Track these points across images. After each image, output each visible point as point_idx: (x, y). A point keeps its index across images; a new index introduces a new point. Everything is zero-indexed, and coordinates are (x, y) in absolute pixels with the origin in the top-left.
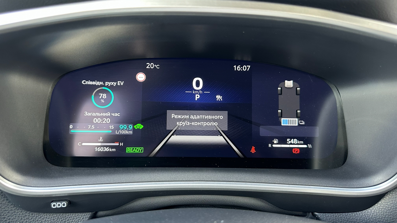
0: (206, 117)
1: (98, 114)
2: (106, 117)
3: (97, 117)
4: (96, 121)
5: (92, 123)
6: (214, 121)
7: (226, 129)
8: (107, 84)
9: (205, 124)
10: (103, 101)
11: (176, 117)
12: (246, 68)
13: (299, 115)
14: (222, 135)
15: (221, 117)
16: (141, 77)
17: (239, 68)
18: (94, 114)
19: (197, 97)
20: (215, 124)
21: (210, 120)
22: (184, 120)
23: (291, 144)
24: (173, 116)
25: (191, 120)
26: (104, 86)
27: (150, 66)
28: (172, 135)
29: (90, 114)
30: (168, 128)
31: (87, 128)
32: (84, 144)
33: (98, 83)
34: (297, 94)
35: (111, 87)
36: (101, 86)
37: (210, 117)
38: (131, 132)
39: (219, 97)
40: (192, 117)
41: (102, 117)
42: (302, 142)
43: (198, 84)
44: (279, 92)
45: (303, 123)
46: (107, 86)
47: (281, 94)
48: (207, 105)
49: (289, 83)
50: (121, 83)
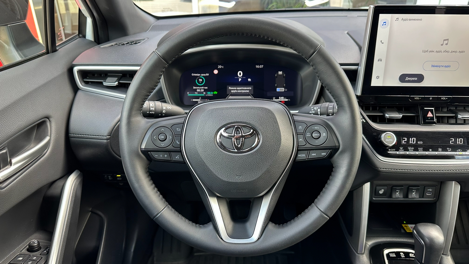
0: (244, 88)
1: (199, 88)
2: (202, 89)
3: (198, 89)
4: (198, 90)
5: (196, 91)
6: (247, 90)
7: (253, 93)
8: (202, 75)
9: (243, 91)
10: (200, 82)
11: (231, 88)
12: (262, 66)
13: (284, 87)
14: (250, 96)
15: (251, 88)
16: (216, 72)
17: (258, 67)
18: (197, 88)
19: (240, 80)
20: (248, 91)
21: (245, 90)
22: (234, 90)
23: (281, 99)
24: (230, 88)
25: (237, 90)
26: (201, 76)
27: (220, 67)
28: (230, 96)
29: (195, 88)
30: (228, 93)
31: (194, 94)
32: (194, 100)
33: (199, 75)
34: (284, 77)
35: (204, 76)
36: (200, 76)
37: (245, 88)
38: (212, 95)
39: (249, 80)
40: (238, 88)
41: (200, 89)
42: (286, 98)
43: (240, 74)
44: (276, 77)
45: (286, 90)
46: (202, 76)
47: (277, 77)
48: (244, 83)
49: (280, 73)
50: (207, 75)
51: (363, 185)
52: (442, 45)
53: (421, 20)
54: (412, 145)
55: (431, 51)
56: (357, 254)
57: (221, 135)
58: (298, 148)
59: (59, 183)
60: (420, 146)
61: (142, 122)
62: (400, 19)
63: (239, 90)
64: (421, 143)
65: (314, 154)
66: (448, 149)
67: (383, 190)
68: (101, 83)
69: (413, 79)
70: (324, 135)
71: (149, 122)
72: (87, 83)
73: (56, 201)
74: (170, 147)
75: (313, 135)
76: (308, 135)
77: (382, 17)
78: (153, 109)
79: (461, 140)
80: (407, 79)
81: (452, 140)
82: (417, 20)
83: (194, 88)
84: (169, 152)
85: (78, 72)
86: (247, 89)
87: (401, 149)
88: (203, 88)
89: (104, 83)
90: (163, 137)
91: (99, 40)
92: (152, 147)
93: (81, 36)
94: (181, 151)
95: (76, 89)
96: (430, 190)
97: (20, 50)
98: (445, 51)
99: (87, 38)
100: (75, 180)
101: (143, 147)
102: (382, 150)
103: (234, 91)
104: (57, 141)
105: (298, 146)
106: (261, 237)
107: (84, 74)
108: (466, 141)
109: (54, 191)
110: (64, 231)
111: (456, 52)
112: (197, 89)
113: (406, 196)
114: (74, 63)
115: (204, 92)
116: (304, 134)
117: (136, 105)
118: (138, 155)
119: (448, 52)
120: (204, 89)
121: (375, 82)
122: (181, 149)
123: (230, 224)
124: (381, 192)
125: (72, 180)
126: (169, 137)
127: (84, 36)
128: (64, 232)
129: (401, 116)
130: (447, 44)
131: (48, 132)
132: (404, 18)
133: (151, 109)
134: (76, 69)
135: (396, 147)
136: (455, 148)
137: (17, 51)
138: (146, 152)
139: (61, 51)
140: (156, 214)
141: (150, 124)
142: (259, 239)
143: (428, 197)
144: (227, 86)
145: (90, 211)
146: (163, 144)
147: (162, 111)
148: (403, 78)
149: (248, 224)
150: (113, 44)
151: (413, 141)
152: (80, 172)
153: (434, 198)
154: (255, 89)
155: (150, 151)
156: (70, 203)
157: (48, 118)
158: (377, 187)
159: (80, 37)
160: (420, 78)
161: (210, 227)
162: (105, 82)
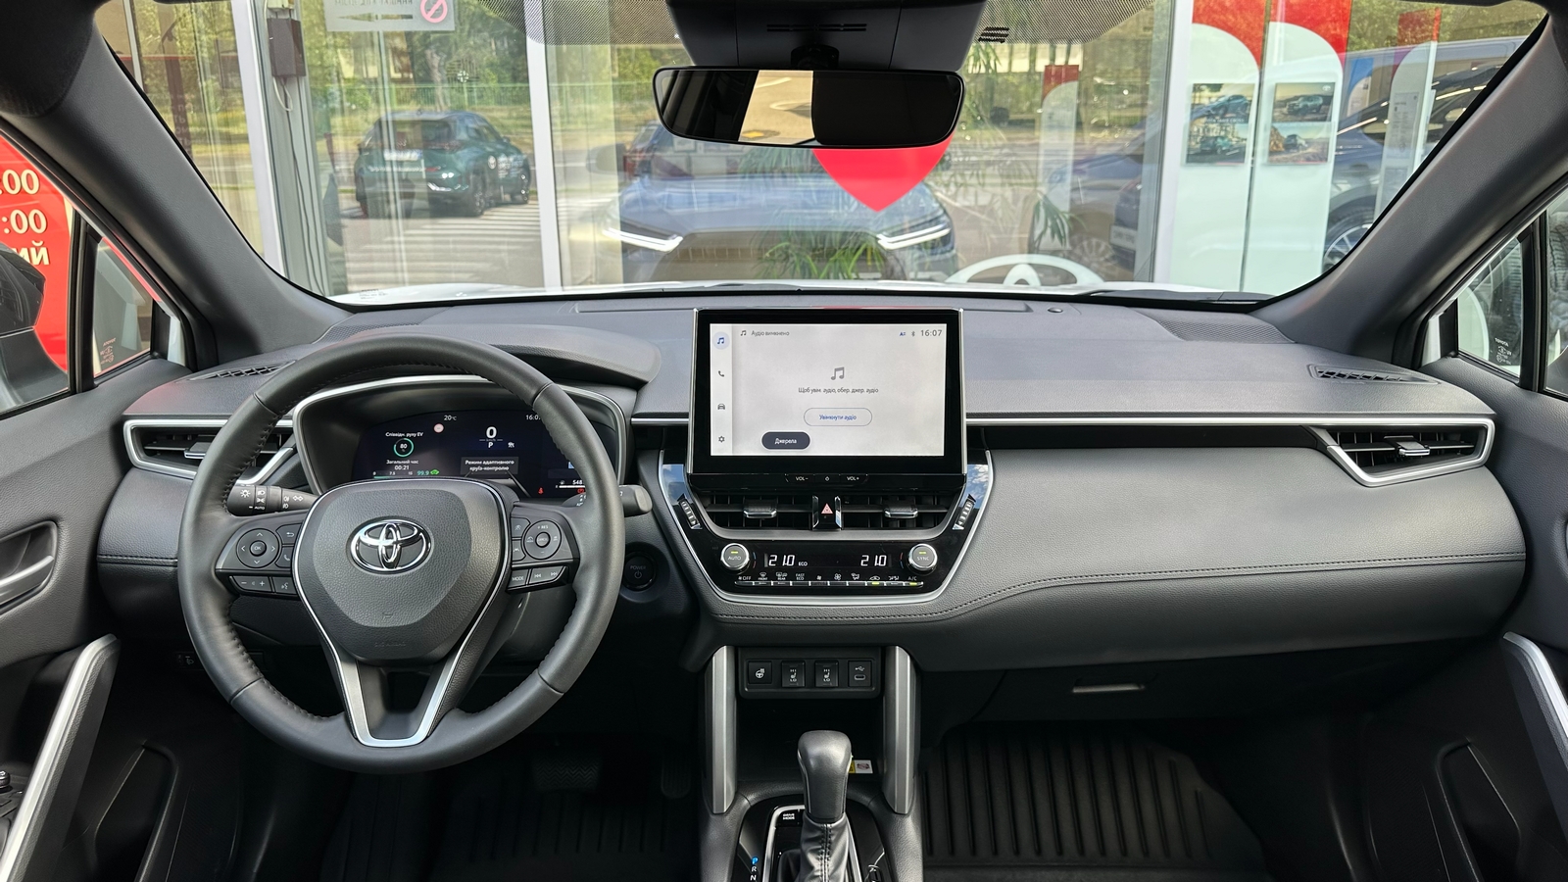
0: (498, 463)
1: (400, 462)
2: (407, 464)
3: (398, 465)
4: (397, 468)
5: (393, 470)
6: (505, 465)
7: (517, 473)
8: (408, 435)
9: (496, 469)
10: (404, 450)
11: (470, 463)
12: (538, 417)
14: (511, 478)
15: (513, 462)
16: (439, 428)
17: (530, 417)
18: (396, 462)
19: (491, 444)
20: (507, 468)
21: (501, 466)
22: (476, 466)
23: (576, 485)
24: (467, 462)
25: (483, 466)
26: (405, 437)
27: (448, 418)
29: (391, 463)
30: (461, 473)
31: (389, 475)
33: (400, 435)
35: (411, 438)
36: (402, 437)
37: (502, 462)
39: (511, 444)
40: (484, 463)
41: (403, 465)
43: (491, 433)
46: (408, 437)
48: (499, 452)
50: (420, 434)
51: (712, 657)
52: (833, 378)
53: (788, 334)
54: (786, 569)
55: (815, 390)
56: (710, 813)
57: (359, 541)
58: (511, 564)
59: (66, 657)
60: (801, 570)
61: (222, 519)
62: (749, 333)
63: (487, 466)
64: (806, 564)
65: (537, 576)
66: (853, 575)
67: (762, 670)
68: (182, 453)
69: (789, 441)
70: (555, 539)
71: (237, 520)
72: (151, 454)
73: (55, 691)
74: (272, 567)
76: (529, 540)
77: (716, 330)
78: (262, 501)
79: (883, 558)
80: (778, 441)
81: (865, 558)
82: (781, 334)
83: (389, 462)
84: (268, 575)
85: (132, 431)
86: (503, 465)
87: (763, 575)
88: (408, 462)
89: (186, 454)
90: (259, 548)
91: (196, 361)
92: (238, 566)
93: (156, 354)
94: (291, 576)
95: (125, 465)
96: (861, 669)
97: (16, 387)
98: (841, 390)
99: (170, 357)
100: (101, 650)
101: (220, 566)
102: (727, 579)
103: (477, 469)
104: (69, 568)
105: (512, 561)
106: (432, 732)
107: (145, 436)
108: (890, 561)
109: (51, 673)
110: (63, 745)
111: (862, 391)
112: (394, 465)
113: (812, 683)
114: (126, 413)
115: (410, 470)
116: (523, 539)
117: (214, 490)
118: (209, 581)
119: (847, 391)
120: (410, 464)
121: (718, 449)
122: (291, 571)
123: (378, 707)
124: (760, 675)
125: (92, 653)
126: (272, 549)
127: (164, 356)
128: (62, 748)
129: (774, 513)
130: (842, 377)
131: (51, 549)
132: (756, 331)
133: (259, 500)
134: (129, 425)
135: (752, 570)
136: (870, 571)
137: (9, 389)
138: (224, 577)
139: (104, 389)
140: (234, 691)
141: (237, 524)
142: (427, 737)
143: (859, 685)
144: (463, 458)
145: (144, 747)
146: (257, 562)
147: (282, 505)
148: (769, 440)
149: (413, 715)
150: (218, 373)
151: (788, 561)
152: (115, 639)
153: (871, 686)
154: (521, 464)
155: (233, 574)
156: (82, 694)
157: (55, 520)
158: (750, 664)
159: (154, 358)
160: (803, 440)
161: (340, 719)
162: (188, 451)
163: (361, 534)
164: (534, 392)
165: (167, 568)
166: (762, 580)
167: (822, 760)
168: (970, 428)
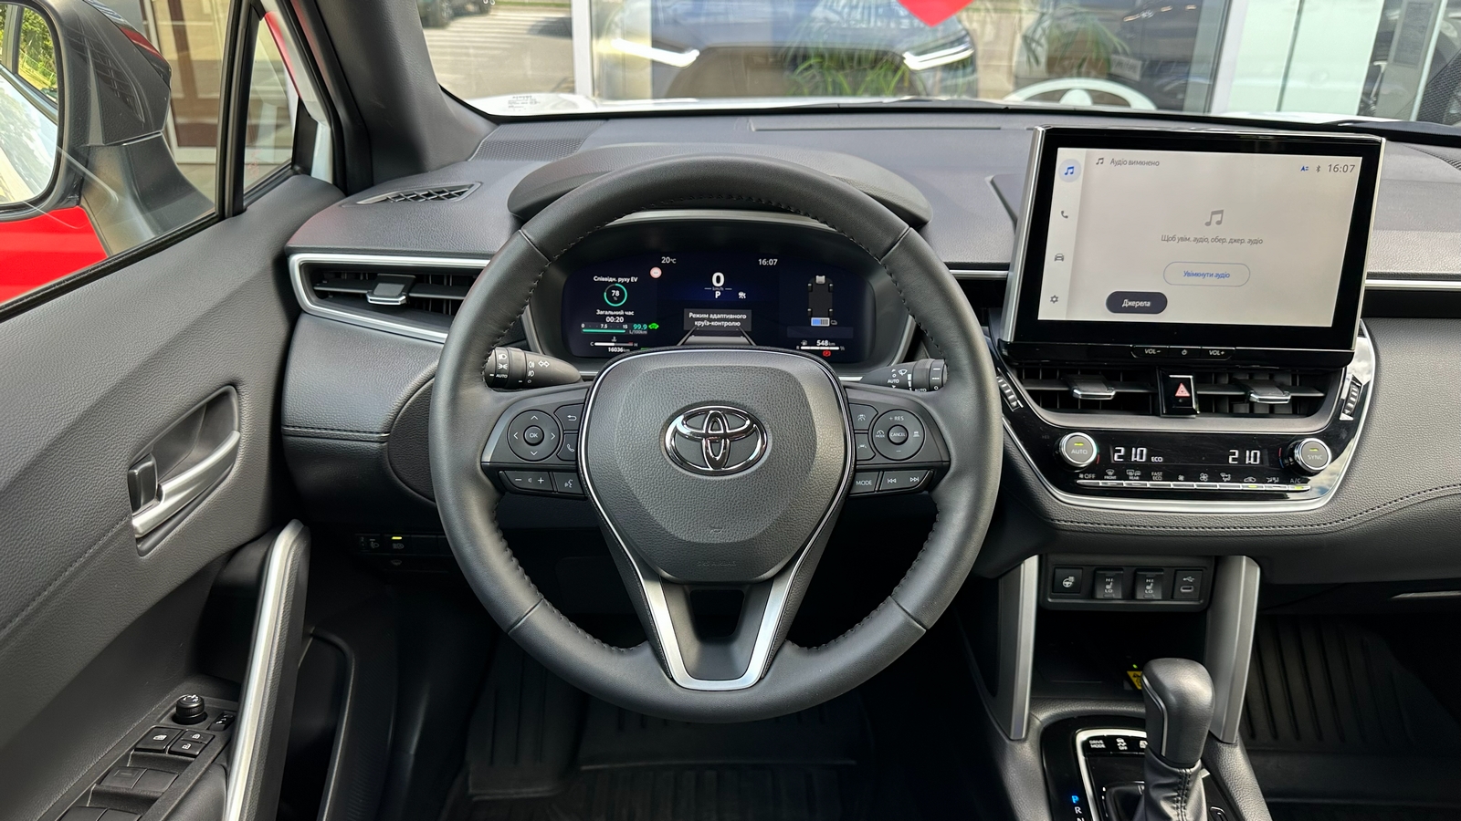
0: (727, 316)
1: (611, 313)
2: (619, 316)
3: (610, 316)
4: (609, 319)
5: (605, 322)
6: (736, 320)
7: (750, 330)
8: (620, 280)
9: (726, 324)
10: (616, 299)
11: (694, 316)
12: (772, 262)
13: (831, 314)
14: (744, 336)
15: (745, 317)
16: (656, 273)
17: (764, 262)
18: (606, 313)
19: (718, 294)
20: (738, 324)
21: (732, 320)
22: (703, 320)
23: (821, 346)
24: (691, 315)
25: (710, 320)
26: (617, 282)
27: (666, 260)
28: (691, 335)
29: (602, 313)
30: (685, 328)
31: (600, 328)
32: (596, 344)
33: (611, 280)
34: (829, 291)
35: (624, 284)
36: (614, 282)
37: (732, 316)
38: (646, 332)
39: (742, 295)
40: (711, 316)
41: (615, 316)
42: (834, 344)
43: (718, 281)
44: (810, 289)
45: (836, 323)
46: (620, 283)
47: (812, 291)
48: (728, 303)
49: (821, 279)
50: (634, 279)
51: (1020, 565)
52: (1208, 224)
53: (1157, 164)
54: (1136, 466)
55: (1182, 239)
56: (1007, 741)
57: (676, 431)
58: (855, 465)
59: (254, 553)
60: (1157, 467)
61: (484, 399)
62: (1107, 161)
63: (715, 320)
64: (1160, 459)
65: (891, 481)
66: (1223, 475)
67: (1072, 578)
68: (364, 297)
69: (1141, 304)
70: (916, 434)
71: (500, 399)
72: (322, 296)
73: (248, 597)
74: (553, 460)
75: (891, 435)
76: (880, 434)
77: (1064, 155)
78: (505, 367)
79: (1256, 454)
80: (1126, 303)
81: (1234, 454)
82: (1148, 163)
83: (599, 312)
84: (548, 470)
85: (300, 267)
86: (735, 319)
87: (1110, 473)
88: (622, 313)
89: (369, 298)
90: (535, 435)
91: (348, 181)
92: (508, 458)
93: (297, 168)
94: (576, 470)
95: (293, 312)
96: (1190, 579)
98: (1217, 240)
99: (314, 174)
100: (294, 541)
101: (487, 458)
102: (1064, 475)
103: (703, 324)
104: (253, 441)
105: (856, 460)
106: (765, 675)
107: (315, 273)
108: (1266, 458)
109: (243, 568)
111: (1241, 241)
112: (606, 316)
113: (1131, 594)
114: (292, 243)
115: (624, 323)
116: (869, 432)
118: (475, 477)
119: (1223, 241)
120: (624, 316)
121: (1048, 311)
122: (577, 464)
123: (694, 648)
124: (1067, 584)
125: (285, 547)
126: (550, 436)
127: (307, 170)
129: (1113, 394)
130: (1219, 223)
131: (232, 421)
132: (1116, 159)
133: (501, 366)
134: (296, 260)
135: (1097, 469)
136: (1240, 473)
138: (492, 471)
139: (255, 209)
140: (515, 619)
141: (503, 404)
142: (761, 679)
143: (1186, 597)
144: (685, 310)
145: (311, 635)
146: (534, 453)
147: (527, 372)
148: (1115, 302)
149: (737, 648)
150: (389, 195)
151: (1140, 454)
152: (302, 526)
153: (1200, 600)
154: (755, 319)
155: (504, 469)
156: (283, 601)
157: (234, 384)
158: (1057, 570)
159: (296, 173)
160: (1158, 302)
161: (645, 652)
162: (372, 295)
163: (678, 422)
164: (889, 241)
165: (371, 444)
166: (1111, 482)
167: (1183, 698)
168: (1369, 291)
